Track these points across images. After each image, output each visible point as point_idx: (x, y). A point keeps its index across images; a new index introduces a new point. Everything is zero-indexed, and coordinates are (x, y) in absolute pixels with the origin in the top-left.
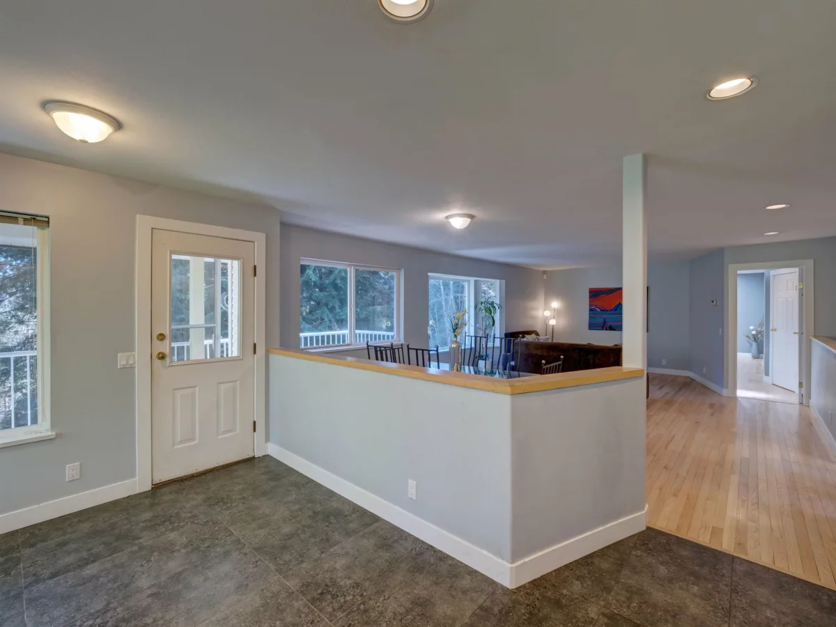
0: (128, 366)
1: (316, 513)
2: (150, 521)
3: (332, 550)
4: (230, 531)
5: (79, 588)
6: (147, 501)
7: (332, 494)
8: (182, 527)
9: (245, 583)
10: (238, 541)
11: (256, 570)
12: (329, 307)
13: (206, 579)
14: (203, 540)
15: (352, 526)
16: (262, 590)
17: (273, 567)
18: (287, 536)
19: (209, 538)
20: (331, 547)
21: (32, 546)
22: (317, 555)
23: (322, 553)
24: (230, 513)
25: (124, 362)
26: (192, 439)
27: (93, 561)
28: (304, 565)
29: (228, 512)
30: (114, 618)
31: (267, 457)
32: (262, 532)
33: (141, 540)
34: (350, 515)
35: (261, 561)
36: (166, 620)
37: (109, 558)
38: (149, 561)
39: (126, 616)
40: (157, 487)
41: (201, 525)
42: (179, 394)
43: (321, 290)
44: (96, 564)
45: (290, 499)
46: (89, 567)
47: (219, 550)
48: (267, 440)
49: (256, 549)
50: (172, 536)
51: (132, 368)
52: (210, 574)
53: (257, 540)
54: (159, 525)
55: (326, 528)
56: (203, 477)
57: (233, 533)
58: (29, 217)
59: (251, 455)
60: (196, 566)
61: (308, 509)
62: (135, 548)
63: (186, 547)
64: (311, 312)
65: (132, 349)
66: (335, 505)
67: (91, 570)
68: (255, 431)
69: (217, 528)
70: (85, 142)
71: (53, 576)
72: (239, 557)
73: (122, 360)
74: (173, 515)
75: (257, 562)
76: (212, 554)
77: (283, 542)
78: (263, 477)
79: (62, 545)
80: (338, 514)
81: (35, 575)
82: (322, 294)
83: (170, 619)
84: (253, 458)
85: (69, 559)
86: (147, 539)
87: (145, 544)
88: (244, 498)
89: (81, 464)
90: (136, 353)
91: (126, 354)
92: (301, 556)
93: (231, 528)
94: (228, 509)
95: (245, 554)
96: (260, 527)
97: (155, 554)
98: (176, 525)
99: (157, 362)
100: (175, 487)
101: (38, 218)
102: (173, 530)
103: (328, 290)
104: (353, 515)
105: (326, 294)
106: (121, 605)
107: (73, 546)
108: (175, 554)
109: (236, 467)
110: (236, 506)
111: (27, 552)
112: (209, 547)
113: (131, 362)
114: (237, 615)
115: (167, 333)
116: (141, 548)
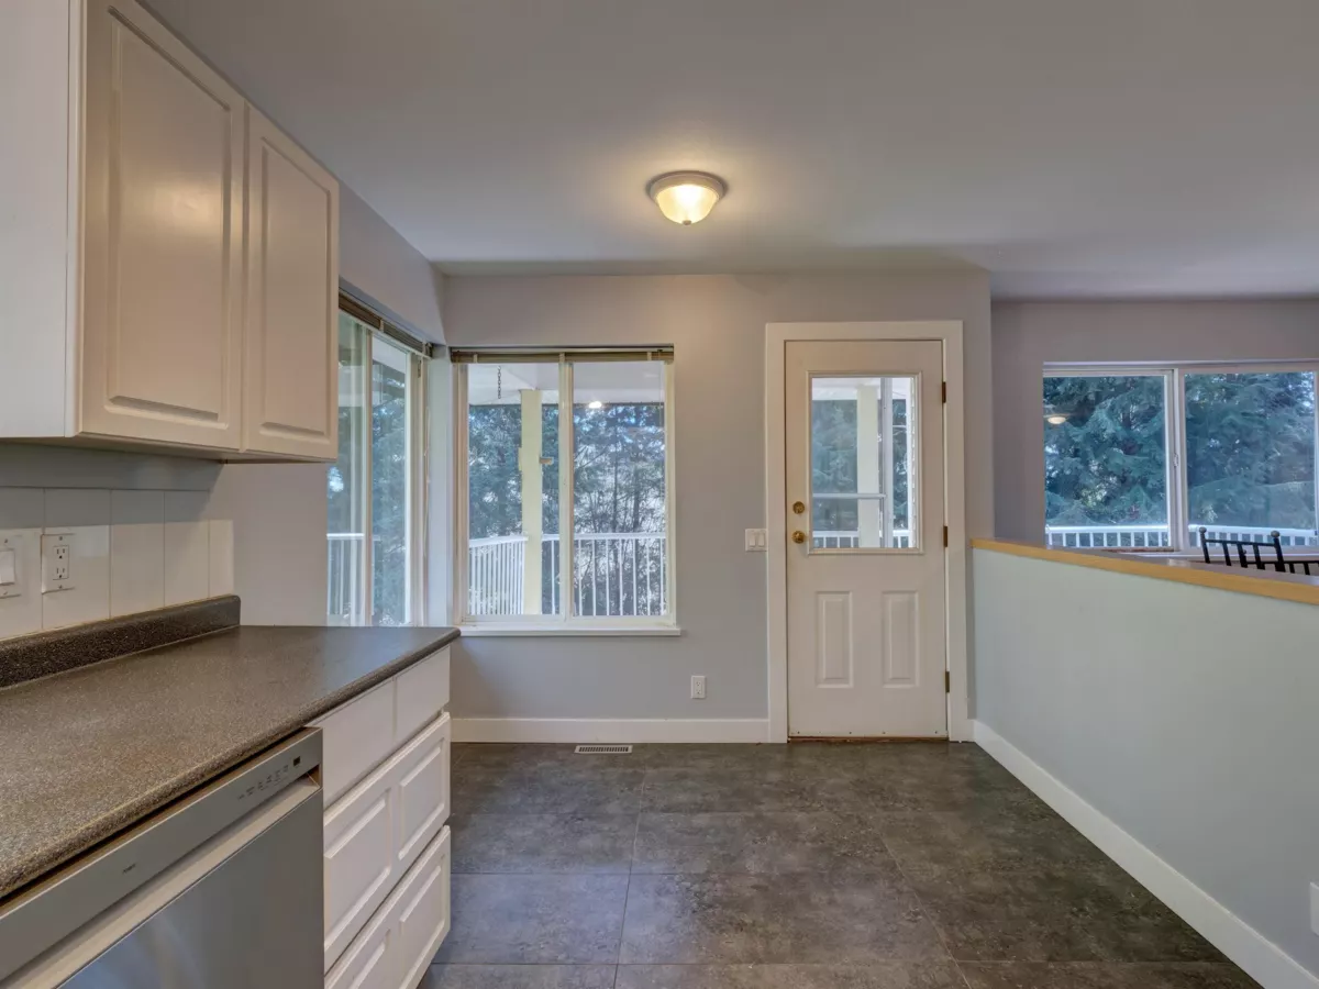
0: (757, 548)
1: (1052, 879)
2: (776, 785)
3: (1075, 964)
4: (883, 845)
5: (685, 837)
6: (779, 758)
7: (1095, 855)
8: (817, 810)
9: (890, 938)
10: (893, 867)
11: (912, 926)
12: (1149, 486)
13: (831, 902)
14: (841, 842)
15: (1138, 939)
16: (917, 966)
17: (943, 936)
18: (980, 893)
19: (848, 841)
20: (1075, 957)
21: (656, 767)
22: (1039, 959)
23: (1050, 959)
24: (889, 817)
25: (752, 543)
26: (844, 679)
27: (707, 811)
28: (1007, 963)
29: (885, 814)
30: (711, 894)
31: (971, 746)
32: (937, 869)
33: (762, 807)
34: (1137, 917)
35: (924, 915)
36: (767, 932)
37: (721, 814)
38: (764, 839)
39: (725, 899)
40: (796, 742)
41: (841, 817)
42: (824, 599)
43: (1128, 451)
44: (708, 815)
45: (1001, 831)
46: (701, 815)
47: (859, 866)
48: (972, 714)
49: (920, 893)
50: (800, 817)
51: (762, 552)
52: (838, 897)
53: (924, 878)
54: (787, 795)
55: (1068, 916)
56: (859, 747)
57: (887, 850)
58: (656, 350)
59: (941, 734)
60: (822, 875)
61: (1037, 863)
62: (752, 815)
63: (814, 841)
64: (1107, 500)
65: (761, 524)
66: (1101, 879)
67: (701, 820)
68: (948, 690)
69: (863, 832)
70: (687, 223)
71: (667, 810)
72: (888, 892)
73: (750, 542)
74: (807, 788)
75: (916, 914)
76: (848, 868)
77: (971, 902)
78: (957, 777)
79: (683, 777)
80: (1105, 900)
81: (651, 800)
82: (1130, 460)
83: (773, 934)
84: (945, 741)
85: (682, 798)
86: (768, 808)
87: (764, 814)
88: (916, 801)
89: (706, 679)
90: (767, 530)
91: (756, 530)
92: (1005, 944)
93: (886, 841)
94: (885, 808)
95: (900, 892)
96: (935, 860)
97: (774, 833)
98: (808, 804)
99: (793, 546)
100: (818, 749)
101: (664, 350)
102: (802, 809)
103: (1145, 450)
104: (1144, 919)
105: (1141, 458)
106: (723, 881)
107: (690, 783)
108: (798, 845)
109: (911, 747)
110: (900, 810)
111: (650, 771)
112: (844, 854)
113: (761, 543)
114: (866, 983)
115: (807, 503)
116: (759, 817)
